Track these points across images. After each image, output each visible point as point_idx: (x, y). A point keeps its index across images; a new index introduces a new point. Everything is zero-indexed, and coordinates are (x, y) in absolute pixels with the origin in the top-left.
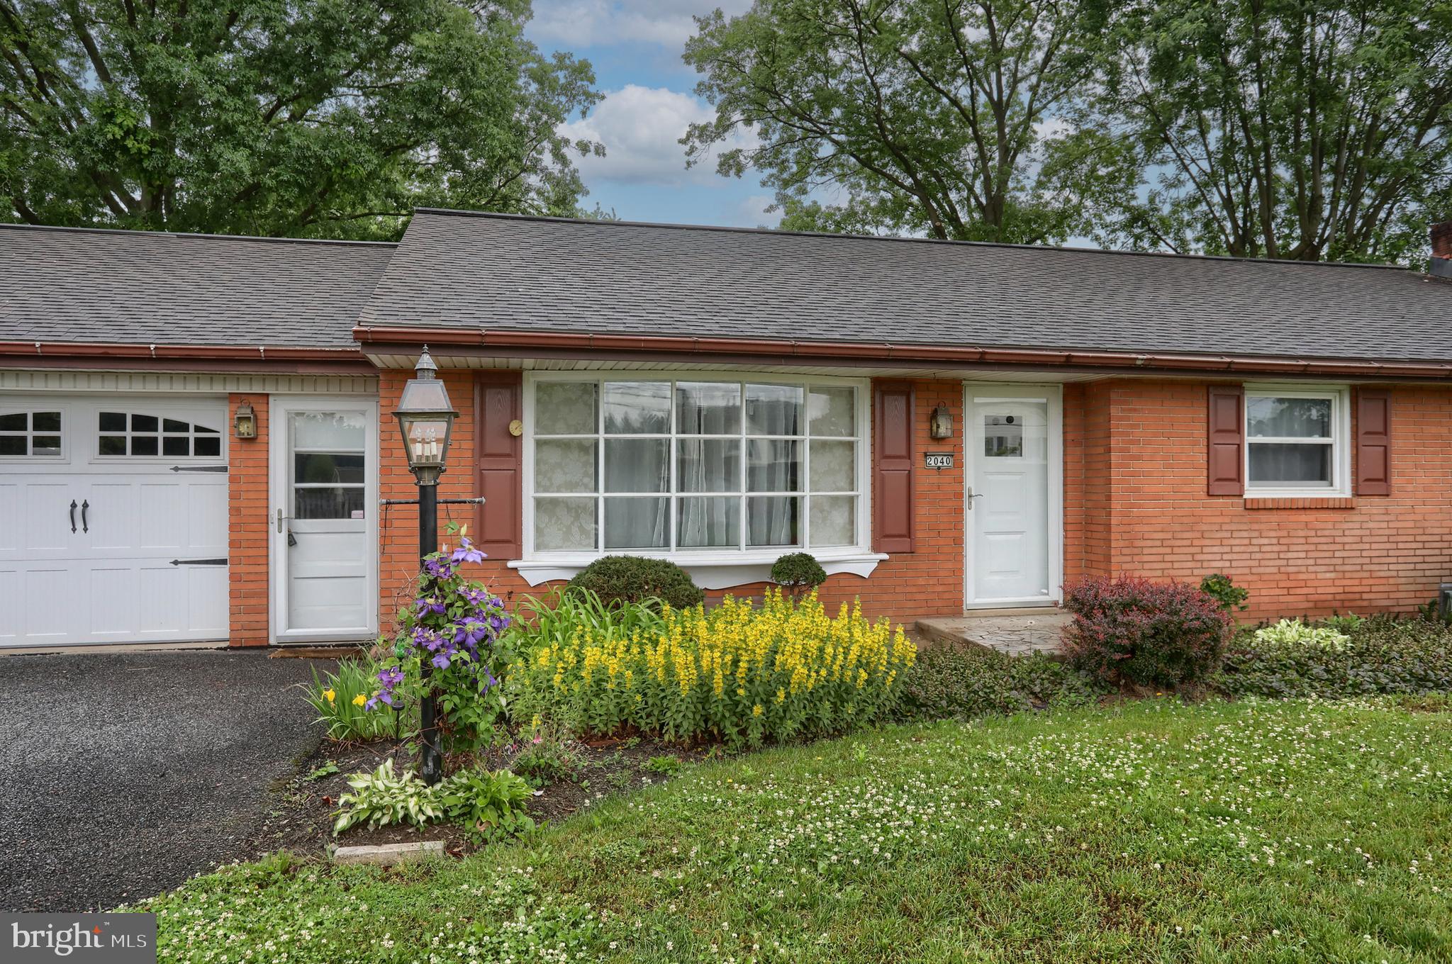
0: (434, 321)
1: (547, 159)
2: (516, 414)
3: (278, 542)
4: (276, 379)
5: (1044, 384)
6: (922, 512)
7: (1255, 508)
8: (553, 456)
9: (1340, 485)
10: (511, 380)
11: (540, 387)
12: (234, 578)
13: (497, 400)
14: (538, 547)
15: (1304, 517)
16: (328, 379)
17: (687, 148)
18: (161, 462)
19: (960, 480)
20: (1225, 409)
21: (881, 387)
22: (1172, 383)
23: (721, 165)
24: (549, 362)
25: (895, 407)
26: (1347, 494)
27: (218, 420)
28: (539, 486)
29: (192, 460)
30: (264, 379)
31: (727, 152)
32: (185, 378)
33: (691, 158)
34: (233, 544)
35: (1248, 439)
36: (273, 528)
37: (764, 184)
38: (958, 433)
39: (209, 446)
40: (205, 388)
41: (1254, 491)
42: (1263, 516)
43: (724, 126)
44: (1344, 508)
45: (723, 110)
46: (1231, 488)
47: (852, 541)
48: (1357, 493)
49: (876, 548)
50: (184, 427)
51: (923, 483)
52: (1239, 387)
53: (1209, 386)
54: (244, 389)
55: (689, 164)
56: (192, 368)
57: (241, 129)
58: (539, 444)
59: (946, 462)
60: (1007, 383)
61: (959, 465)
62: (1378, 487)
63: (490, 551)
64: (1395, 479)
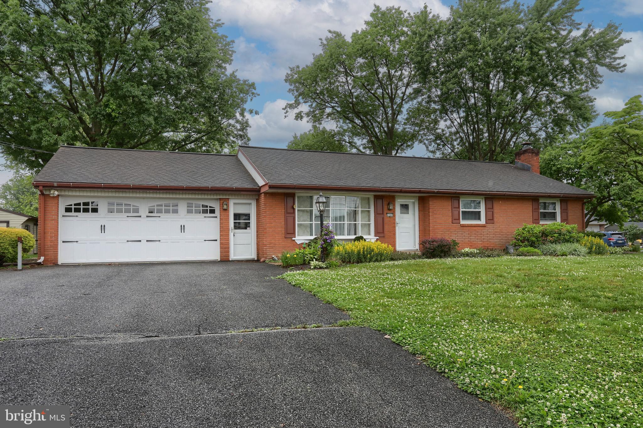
1: (238, 115)
2: (294, 203)
3: (231, 235)
4: (232, 195)
5: (414, 197)
6: (386, 227)
7: (463, 226)
8: (301, 213)
9: (483, 221)
10: (293, 196)
11: (298, 197)
12: (221, 244)
13: (290, 200)
14: (298, 235)
15: (474, 228)
16: (247, 195)
17: (285, 111)
18: (201, 215)
19: (395, 220)
20: (456, 202)
21: (376, 198)
22: (443, 196)
23: (296, 117)
24: (300, 191)
25: (380, 202)
26: (484, 223)
27: (215, 205)
28: (298, 221)
29: (209, 215)
30: (229, 195)
31: (298, 112)
32: (211, 194)
33: (286, 115)
34: (220, 235)
35: (461, 210)
36: (230, 231)
37: (308, 122)
38: (394, 208)
39: (213, 211)
40: (212, 197)
41: (463, 222)
42: (465, 228)
43: (297, 103)
44: (483, 226)
45: (297, 98)
46: (457, 221)
47: (369, 234)
48: (486, 223)
49: (375, 236)
50: (207, 207)
51: (386, 220)
52: (459, 197)
53: (452, 197)
54: (221, 197)
56: (217, 192)
58: (298, 210)
59: (391, 215)
60: (405, 196)
61: (394, 216)
62: (492, 221)
63: (288, 236)
64: (495, 219)
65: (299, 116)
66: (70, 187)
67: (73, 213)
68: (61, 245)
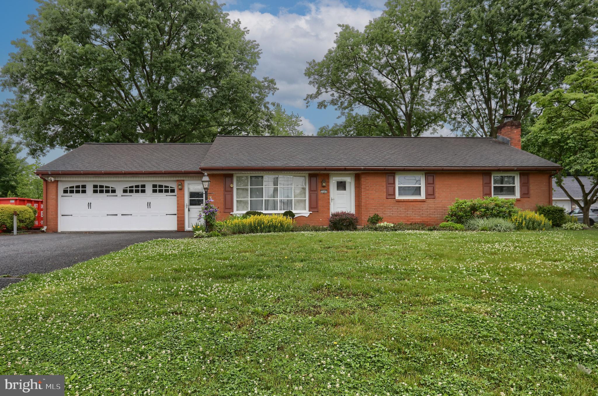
0: (214, 165)
2: (232, 183)
3: (186, 210)
4: (186, 177)
5: (350, 174)
6: (320, 203)
7: (399, 201)
8: (240, 191)
9: (423, 196)
10: (231, 176)
11: (237, 177)
12: (178, 217)
13: (228, 180)
14: (237, 210)
15: (412, 203)
16: (196, 177)
17: (306, 102)
18: (164, 194)
19: (329, 196)
20: (391, 179)
21: (311, 176)
22: (377, 173)
23: (318, 106)
24: (239, 172)
25: (314, 180)
26: (424, 198)
27: (174, 185)
28: (237, 198)
29: (170, 194)
30: (183, 177)
31: (320, 101)
32: (168, 177)
33: (308, 105)
34: (178, 210)
35: (398, 186)
36: (185, 207)
38: (328, 185)
39: (173, 191)
40: (172, 179)
41: (398, 197)
42: (401, 203)
43: (318, 93)
44: (423, 201)
45: (318, 88)
46: (393, 197)
47: (305, 210)
48: (427, 198)
49: (309, 211)
50: (168, 187)
51: (320, 196)
52: (394, 173)
53: (386, 173)
54: (180, 179)
55: (307, 106)
56: (170, 175)
57: (176, 110)
58: (237, 189)
59: (326, 192)
60: (341, 174)
61: (329, 192)
62: (432, 197)
63: (227, 211)
64: (437, 195)
65: (322, 105)
66: (59, 174)
67: (69, 194)
68: (60, 218)
